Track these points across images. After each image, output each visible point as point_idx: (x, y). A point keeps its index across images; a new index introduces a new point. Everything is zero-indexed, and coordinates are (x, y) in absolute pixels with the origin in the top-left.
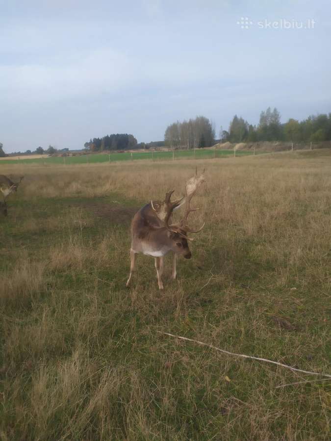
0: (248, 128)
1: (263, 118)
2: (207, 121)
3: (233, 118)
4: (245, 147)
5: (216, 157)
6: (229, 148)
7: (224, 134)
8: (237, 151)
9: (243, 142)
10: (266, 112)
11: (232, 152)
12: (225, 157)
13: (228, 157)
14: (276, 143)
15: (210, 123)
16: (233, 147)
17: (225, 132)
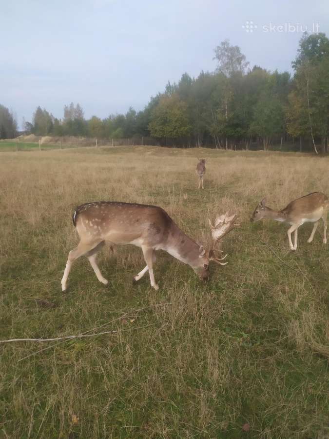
0: (53, 122)
1: (67, 113)
3: (36, 109)
4: (51, 141)
6: (34, 141)
7: (28, 126)
8: (43, 145)
10: (69, 106)
11: (37, 145)
12: (30, 151)
13: (33, 150)
14: (81, 138)
15: (10, 112)
16: (39, 140)
17: (28, 124)
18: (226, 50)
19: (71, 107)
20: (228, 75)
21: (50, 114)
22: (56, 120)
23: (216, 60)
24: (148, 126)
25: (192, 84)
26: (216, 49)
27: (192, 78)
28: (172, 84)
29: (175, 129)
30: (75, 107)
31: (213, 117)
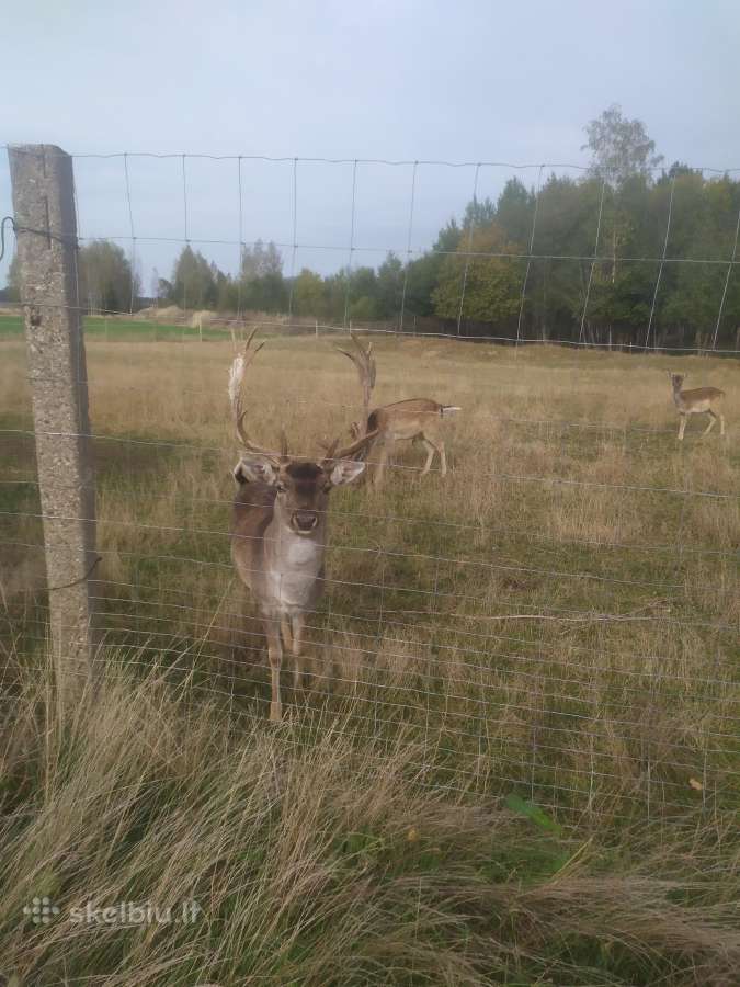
0: (215, 279)
1: (248, 262)
2: (119, 253)
3: (181, 252)
4: (216, 321)
6: (178, 321)
7: (162, 287)
11: (195, 331)
14: (281, 317)
15: (127, 256)
16: (188, 318)
17: (164, 283)
18: (613, 129)
19: (256, 248)
20: (614, 185)
21: (209, 264)
22: (220, 275)
23: (590, 152)
24: (431, 295)
25: (528, 201)
26: (590, 125)
27: (529, 190)
28: (481, 201)
29: (492, 303)
30: (265, 248)
31: (581, 278)
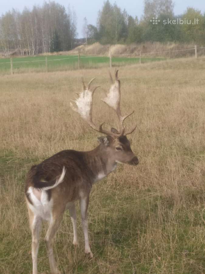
0: (127, 21)
1: (149, 7)
2: (62, 10)
4: (125, 51)
5: (82, 67)
7: (90, 30)
8: (115, 58)
9: (120, 43)
11: (106, 59)
12: (96, 68)
13: (101, 68)
14: (171, 44)
15: (67, 12)
16: (107, 50)
17: (91, 27)
22: (130, 19)
